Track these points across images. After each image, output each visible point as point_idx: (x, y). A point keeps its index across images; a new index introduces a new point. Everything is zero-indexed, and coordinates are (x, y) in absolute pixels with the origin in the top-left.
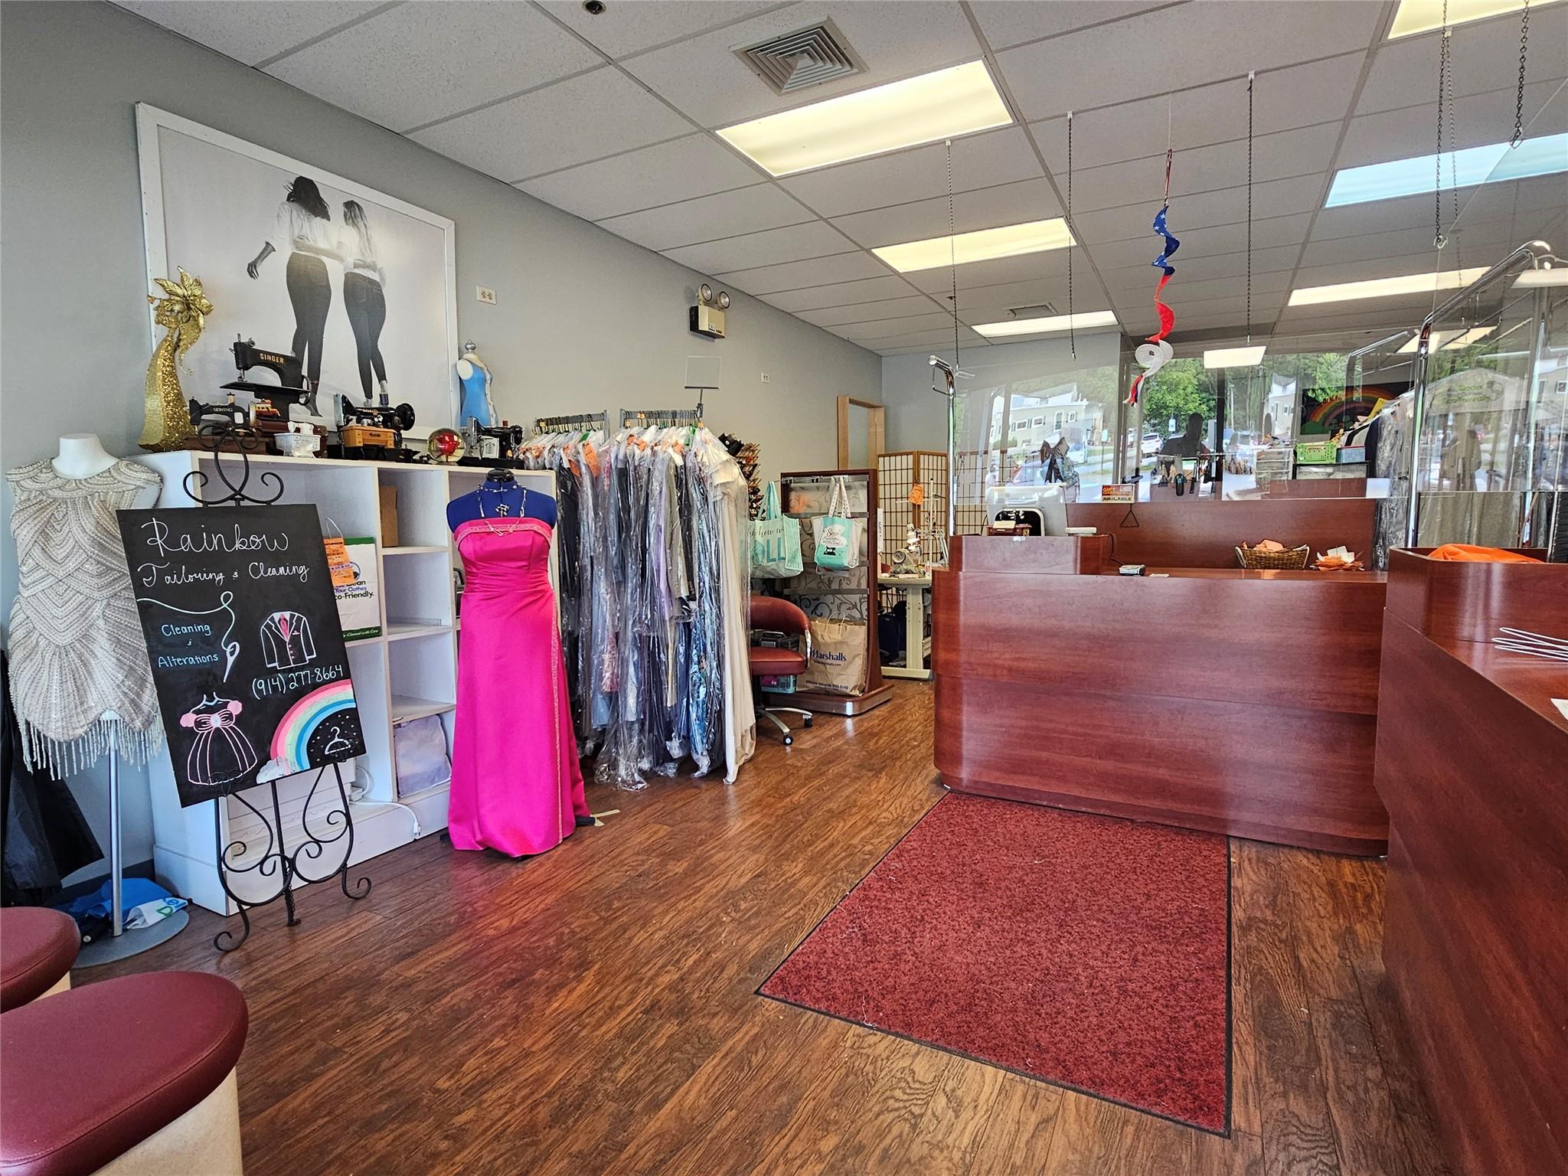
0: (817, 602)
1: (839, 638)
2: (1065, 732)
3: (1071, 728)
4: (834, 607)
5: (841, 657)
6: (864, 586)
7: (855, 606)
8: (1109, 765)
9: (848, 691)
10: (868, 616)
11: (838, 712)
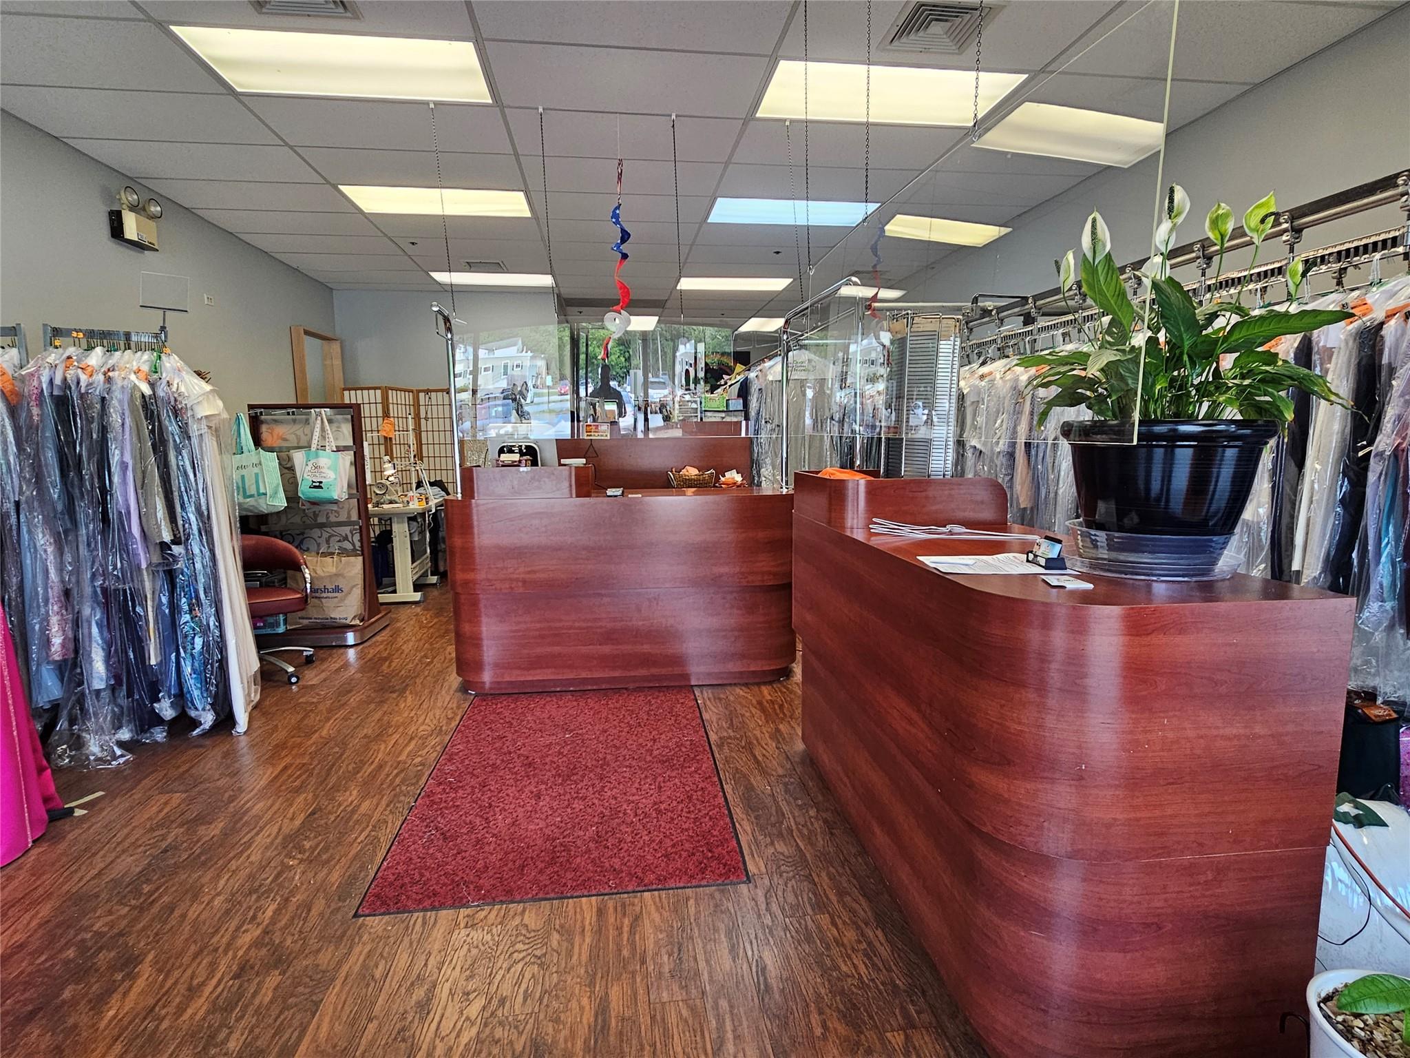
0: (301, 537)
1: (334, 570)
2: (571, 628)
3: (577, 624)
4: (322, 541)
5: (337, 589)
6: (355, 517)
7: (346, 538)
8: (607, 649)
9: (348, 622)
10: (362, 546)
11: (339, 643)
